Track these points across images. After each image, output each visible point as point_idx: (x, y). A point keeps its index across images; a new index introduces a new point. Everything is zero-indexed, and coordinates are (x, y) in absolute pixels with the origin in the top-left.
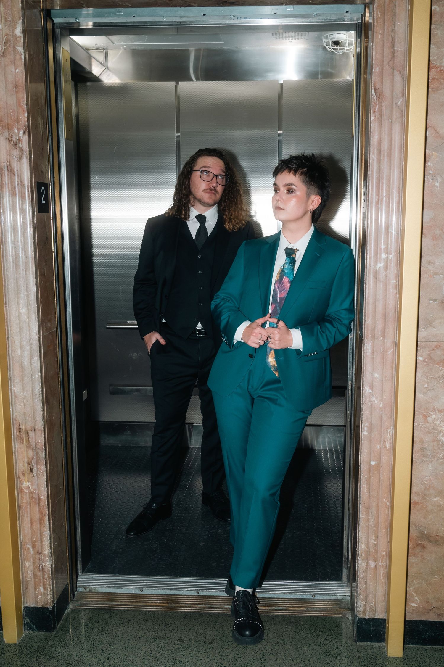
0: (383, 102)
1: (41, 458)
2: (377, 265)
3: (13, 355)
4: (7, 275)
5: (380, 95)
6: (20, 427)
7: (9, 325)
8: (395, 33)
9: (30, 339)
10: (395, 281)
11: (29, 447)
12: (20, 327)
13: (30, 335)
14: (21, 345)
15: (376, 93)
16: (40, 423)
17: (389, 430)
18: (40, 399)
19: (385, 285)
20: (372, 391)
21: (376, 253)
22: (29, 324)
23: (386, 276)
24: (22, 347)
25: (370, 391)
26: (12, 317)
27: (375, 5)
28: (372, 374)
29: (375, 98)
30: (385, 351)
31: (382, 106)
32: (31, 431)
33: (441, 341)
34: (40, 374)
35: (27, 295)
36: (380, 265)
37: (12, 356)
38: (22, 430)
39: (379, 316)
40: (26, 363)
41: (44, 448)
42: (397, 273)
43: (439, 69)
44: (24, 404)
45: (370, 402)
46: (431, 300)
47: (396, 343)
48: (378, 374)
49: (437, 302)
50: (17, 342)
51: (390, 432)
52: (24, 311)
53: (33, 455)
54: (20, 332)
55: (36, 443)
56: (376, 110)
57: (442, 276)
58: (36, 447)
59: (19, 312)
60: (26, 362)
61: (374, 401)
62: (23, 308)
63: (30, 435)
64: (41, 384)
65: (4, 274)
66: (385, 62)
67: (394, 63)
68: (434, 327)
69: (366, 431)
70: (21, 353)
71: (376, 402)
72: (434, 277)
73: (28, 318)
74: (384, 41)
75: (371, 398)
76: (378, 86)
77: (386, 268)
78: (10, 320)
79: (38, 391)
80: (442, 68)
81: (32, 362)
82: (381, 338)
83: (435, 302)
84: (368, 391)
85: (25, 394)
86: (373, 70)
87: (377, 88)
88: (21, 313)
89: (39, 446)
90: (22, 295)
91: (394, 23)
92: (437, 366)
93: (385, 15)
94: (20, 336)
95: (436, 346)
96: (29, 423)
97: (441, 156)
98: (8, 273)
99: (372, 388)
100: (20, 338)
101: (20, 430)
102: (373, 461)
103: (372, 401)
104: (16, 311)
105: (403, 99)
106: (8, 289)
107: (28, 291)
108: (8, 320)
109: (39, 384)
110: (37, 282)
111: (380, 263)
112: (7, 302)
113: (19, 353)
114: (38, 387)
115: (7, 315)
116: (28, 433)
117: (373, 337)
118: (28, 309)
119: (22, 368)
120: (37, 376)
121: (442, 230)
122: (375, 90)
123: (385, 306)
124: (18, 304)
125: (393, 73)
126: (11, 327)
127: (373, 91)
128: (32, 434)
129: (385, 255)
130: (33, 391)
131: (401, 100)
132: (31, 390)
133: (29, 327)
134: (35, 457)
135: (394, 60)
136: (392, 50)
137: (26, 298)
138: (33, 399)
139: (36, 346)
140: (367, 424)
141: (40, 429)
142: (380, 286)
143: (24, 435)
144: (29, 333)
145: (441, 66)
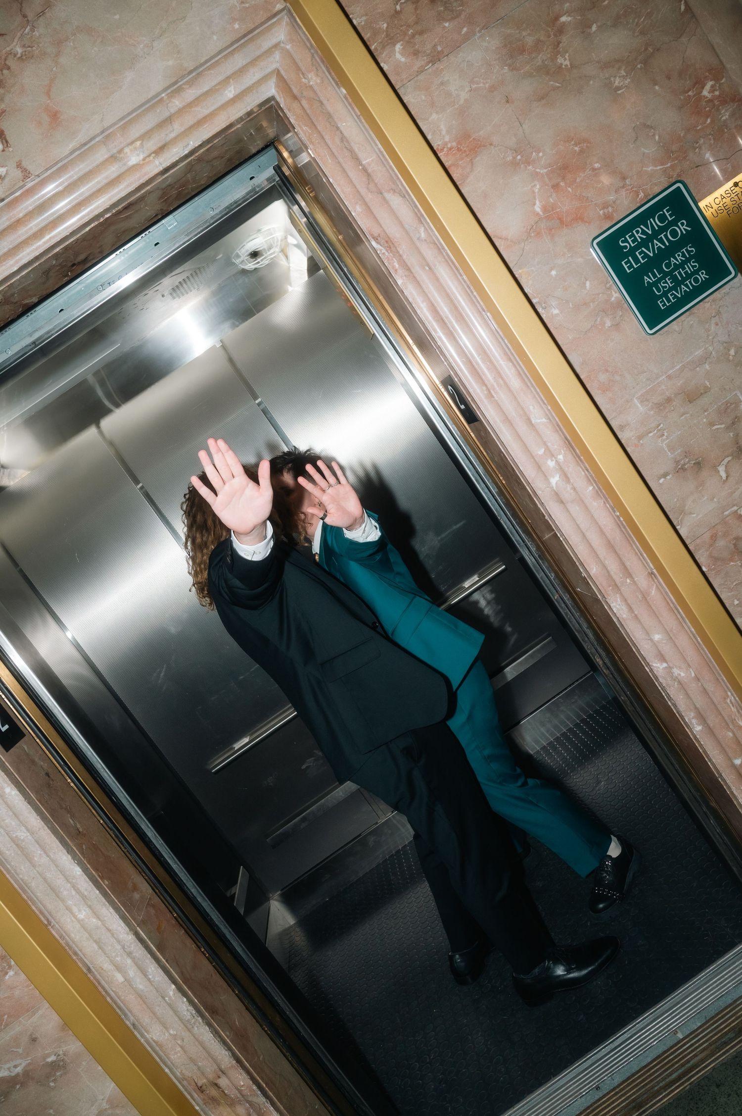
0: (398, 249)
1: (262, 1106)
2: (549, 483)
3: (114, 989)
4: (22, 880)
5: (387, 242)
6: (200, 1084)
7: (76, 949)
8: (348, 141)
9: (123, 947)
10: (591, 488)
11: (232, 1103)
12: (95, 941)
13: (119, 942)
14: (115, 966)
15: (378, 243)
16: (224, 1056)
17: (728, 701)
18: (199, 1023)
19: (581, 502)
20: (667, 663)
21: (539, 467)
22: (105, 927)
23: (574, 489)
24: (119, 968)
25: (665, 665)
26: (73, 935)
27: (292, 121)
28: (651, 640)
29: (384, 251)
30: (645, 597)
31: (401, 256)
32: (219, 1077)
33: (713, 525)
34: (173, 986)
35: (73, 887)
36: (555, 480)
37: (113, 991)
38: (204, 1087)
39: (602, 552)
40: (141, 987)
41: (255, 1087)
42: (586, 474)
43: (445, 149)
44: (182, 1047)
45: (675, 680)
46: (660, 478)
47: (652, 573)
48: (659, 634)
49: (671, 476)
50: (107, 966)
51: (731, 701)
52: (84, 913)
53: (247, 1110)
54: (100, 948)
55: (238, 1089)
56: (397, 266)
57: (651, 435)
58: (243, 1096)
59: (79, 921)
60: (140, 984)
61: (680, 675)
62: (80, 911)
63: (221, 1085)
64: (185, 1000)
65: (16, 881)
66: (363, 191)
67: (376, 185)
68: (691, 513)
69: (697, 724)
70: (123, 976)
71: (683, 674)
72: (642, 444)
73: (98, 918)
74: (339, 162)
75: (672, 673)
76: (376, 231)
77: (566, 477)
78: (73, 942)
79: (189, 1013)
80: (449, 146)
81: (150, 979)
82: (628, 581)
83: (668, 477)
84: (661, 668)
85: (172, 1032)
86: (353, 214)
87: (376, 235)
88: (83, 920)
89: (246, 1092)
90: (65, 893)
91: (338, 128)
92: (732, 563)
93: (315, 125)
94: (105, 954)
95: (712, 537)
96: (208, 1070)
97: (533, 268)
98: (21, 876)
99: (663, 659)
100: (108, 957)
101: (201, 1089)
102: (736, 758)
103: (676, 677)
104: (73, 921)
105: (424, 226)
106: (38, 899)
107: (71, 880)
108: (71, 943)
109: (183, 1002)
110: (74, 858)
111: (554, 477)
112: (50, 918)
113: (120, 978)
114: (184, 1007)
115: (64, 938)
116: (216, 1085)
117: (616, 587)
118: (90, 907)
119: (140, 996)
120: (171, 993)
121: (607, 371)
122: (376, 239)
123: (602, 533)
124: (68, 909)
125: (384, 198)
126: (81, 951)
127: (374, 243)
128: (223, 1082)
129: (552, 460)
130: (181, 1020)
131: (422, 229)
132: (177, 1019)
133: (109, 930)
134: (252, 1110)
135: (373, 180)
136: (360, 167)
137: (74, 893)
138: (189, 1030)
139: (139, 951)
140: (692, 714)
141: (230, 1065)
142: (575, 509)
143: (213, 1092)
144: (116, 939)
145: (446, 144)
